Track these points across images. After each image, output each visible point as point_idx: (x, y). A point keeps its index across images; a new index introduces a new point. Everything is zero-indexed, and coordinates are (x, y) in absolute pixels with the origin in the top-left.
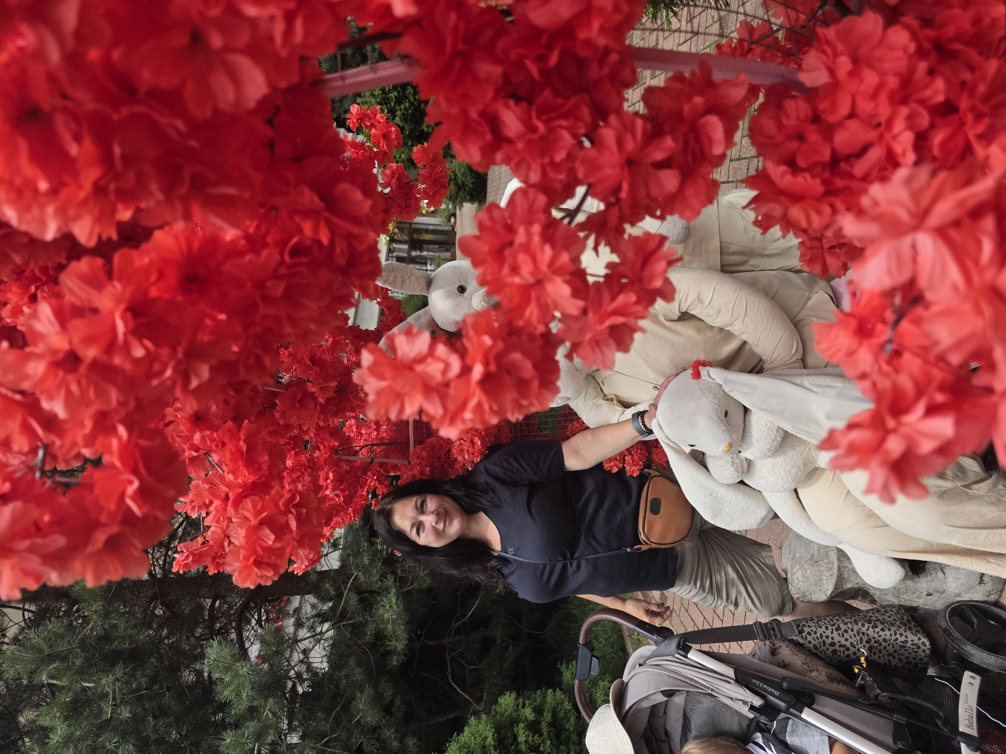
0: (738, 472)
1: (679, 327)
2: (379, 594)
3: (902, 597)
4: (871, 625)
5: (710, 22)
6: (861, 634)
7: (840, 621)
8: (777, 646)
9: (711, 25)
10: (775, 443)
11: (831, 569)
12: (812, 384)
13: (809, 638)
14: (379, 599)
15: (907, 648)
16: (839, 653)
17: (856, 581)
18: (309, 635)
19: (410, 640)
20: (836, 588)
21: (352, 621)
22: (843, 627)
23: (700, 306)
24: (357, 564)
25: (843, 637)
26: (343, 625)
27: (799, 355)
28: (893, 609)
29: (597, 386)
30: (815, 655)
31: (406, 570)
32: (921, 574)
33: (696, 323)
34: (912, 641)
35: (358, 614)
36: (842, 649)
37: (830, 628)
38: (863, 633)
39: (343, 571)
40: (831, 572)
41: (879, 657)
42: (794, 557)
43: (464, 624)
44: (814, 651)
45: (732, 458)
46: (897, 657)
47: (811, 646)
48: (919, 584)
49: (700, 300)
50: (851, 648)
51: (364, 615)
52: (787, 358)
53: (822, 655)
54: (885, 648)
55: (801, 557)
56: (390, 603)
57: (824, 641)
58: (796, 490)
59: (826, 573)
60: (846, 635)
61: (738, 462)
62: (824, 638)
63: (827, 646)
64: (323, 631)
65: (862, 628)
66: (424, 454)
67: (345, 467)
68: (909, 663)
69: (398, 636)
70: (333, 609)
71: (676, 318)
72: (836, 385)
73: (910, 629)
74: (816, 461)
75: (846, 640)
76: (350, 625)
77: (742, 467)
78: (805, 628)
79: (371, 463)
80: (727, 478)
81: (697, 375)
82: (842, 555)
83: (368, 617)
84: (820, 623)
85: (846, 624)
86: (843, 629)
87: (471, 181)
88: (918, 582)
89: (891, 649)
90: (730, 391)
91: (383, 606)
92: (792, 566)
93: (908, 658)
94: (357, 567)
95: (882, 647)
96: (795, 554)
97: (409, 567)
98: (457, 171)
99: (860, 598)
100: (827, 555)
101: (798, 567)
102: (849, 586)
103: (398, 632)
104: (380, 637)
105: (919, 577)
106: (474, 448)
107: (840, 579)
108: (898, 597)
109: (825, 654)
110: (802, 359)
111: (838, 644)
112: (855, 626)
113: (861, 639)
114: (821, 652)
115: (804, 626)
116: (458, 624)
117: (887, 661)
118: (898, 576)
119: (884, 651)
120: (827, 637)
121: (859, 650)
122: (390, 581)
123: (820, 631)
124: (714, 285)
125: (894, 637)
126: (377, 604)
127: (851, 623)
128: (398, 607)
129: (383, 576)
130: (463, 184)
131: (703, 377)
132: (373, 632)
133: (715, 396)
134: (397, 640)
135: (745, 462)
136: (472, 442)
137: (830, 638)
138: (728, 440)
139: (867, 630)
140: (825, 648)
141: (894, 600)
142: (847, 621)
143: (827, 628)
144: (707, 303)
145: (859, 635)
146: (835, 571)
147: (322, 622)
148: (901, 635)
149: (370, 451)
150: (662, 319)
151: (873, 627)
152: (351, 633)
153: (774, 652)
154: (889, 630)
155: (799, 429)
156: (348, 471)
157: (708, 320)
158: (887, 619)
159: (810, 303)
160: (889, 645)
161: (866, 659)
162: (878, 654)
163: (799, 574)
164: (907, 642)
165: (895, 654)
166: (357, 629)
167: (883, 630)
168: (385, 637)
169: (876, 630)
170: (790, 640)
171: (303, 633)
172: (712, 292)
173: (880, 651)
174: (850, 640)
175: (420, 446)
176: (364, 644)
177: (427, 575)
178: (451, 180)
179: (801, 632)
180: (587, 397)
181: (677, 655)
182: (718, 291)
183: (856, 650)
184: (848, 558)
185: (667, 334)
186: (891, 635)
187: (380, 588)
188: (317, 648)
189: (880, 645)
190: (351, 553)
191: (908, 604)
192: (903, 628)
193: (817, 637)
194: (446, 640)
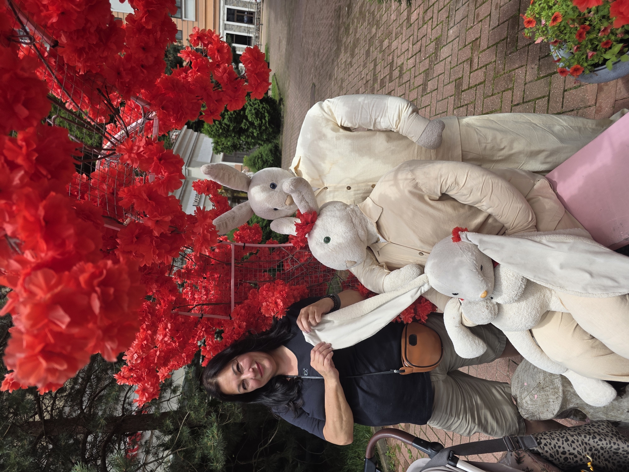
0: (492, 314)
1: (440, 205)
2: (205, 427)
3: (610, 414)
4: (591, 437)
5: (429, 42)
6: (584, 444)
7: (567, 434)
8: (522, 456)
9: (430, 44)
10: (521, 289)
11: (557, 393)
12: (549, 241)
13: (546, 448)
14: (205, 431)
15: (619, 454)
16: (569, 460)
17: (576, 402)
18: (153, 459)
19: (227, 461)
20: (561, 408)
21: (185, 448)
22: (571, 439)
23: (457, 187)
24: (190, 405)
25: (571, 446)
26: (179, 451)
27: (533, 223)
28: (604, 424)
29: (372, 257)
30: (551, 462)
31: (225, 409)
32: (623, 395)
33: (452, 202)
34: (623, 448)
35: (190, 442)
36: (571, 457)
37: (561, 439)
38: (586, 443)
39: (180, 412)
40: (557, 396)
41: (599, 462)
42: (522, 386)
43: (266, 449)
44: (550, 459)
45: (487, 303)
46: (611, 461)
47: (548, 455)
48: (622, 403)
49: (456, 183)
50: (578, 455)
51: (194, 443)
52: (526, 224)
53: (556, 462)
54: (602, 454)
55: (529, 385)
56: (212, 434)
57: (557, 451)
58: (530, 331)
59: (552, 397)
60: (573, 445)
61: (491, 306)
62: (557, 448)
63: (560, 454)
64: (164, 456)
65: (585, 439)
66: (243, 311)
67: (180, 319)
68: (620, 466)
69: (218, 458)
70: (172, 440)
71: (438, 198)
72: (568, 241)
73: (620, 439)
74: (548, 305)
75: (574, 449)
76: (184, 451)
77: (494, 310)
78: (542, 440)
79: (201, 318)
80: (483, 319)
81: (457, 238)
82: (565, 381)
83: (197, 445)
84: (553, 436)
85: (572, 436)
86: (570, 441)
87: (271, 159)
88: (621, 401)
89: (606, 455)
90: (484, 250)
91: (207, 436)
92: (521, 393)
93: (619, 462)
94: (190, 408)
95: (600, 454)
96: (523, 383)
97: (228, 406)
98: (263, 153)
99: (572, 417)
100: (552, 382)
101: (526, 393)
102: (571, 406)
103: (218, 456)
104: (205, 459)
105: (622, 398)
106: (278, 308)
107: (565, 401)
108: (607, 414)
109: (559, 461)
110: (535, 226)
111: (568, 453)
112: (580, 437)
113: (585, 448)
114: (555, 459)
115: (541, 438)
116: (261, 449)
117: (605, 465)
118: (612, 396)
119: (602, 457)
120: (559, 447)
121: (584, 457)
122: (213, 417)
123: (553, 442)
124: (467, 171)
125: (609, 446)
126: (203, 435)
127: (576, 435)
128: (218, 437)
129: (208, 414)
130: (267, 161)
131: (462, 240)
132: (200, 456)
133: (472, 254)
134: (217, 462)
135: (496, 306)
136: (276, 303)
137: (561, 448)
138: (485, 288)
139: (589, 440)
140: (558, 456)
141: (604, 417)
142: (572, 433)
143: (558, 440)
144: (462, 185)
145: (583, 445)
146: (561, 394)
147: (164, 450)
148: (615, 443)
149: (201, 309)
150: (427, 198)
151: (593, 438)
152: (184, 457)
153: (519, 460)
154: (605, 440)
155: (539, 278)
156: (183, 323)
157: (461, 200)
158: (602, 431)
159: (535, 187)
160: (605, 452)
161: (592, 465)
162: (598, 460)
163: (528, 398)
164: (619, 449)
165: (610, 459)
166: (189, 454)
167: (600, 440)
168: (209, 460)
169: (596, 440)
170: (531, 451)
171: (151, 458)
172: (466, 176)
173: (599, 457)
174: (577, 449)
175: (240, 305)
176: (193, 465)
177: (240, 413)
178: (259, 158)
179: (539, 443)
180: (365, 264)
181: (448, 466)
182: (470, 176)
183: (582, 457)
184: (569, 383)
185: (431, 211)
186: (607, 444)
187: (206, 422)
188: (159, 469)
189: (599, 452)
190: (186, 397)
191: (613, 419)
192: (615, 438)
193: (552, 447)
194: (253, 461)
